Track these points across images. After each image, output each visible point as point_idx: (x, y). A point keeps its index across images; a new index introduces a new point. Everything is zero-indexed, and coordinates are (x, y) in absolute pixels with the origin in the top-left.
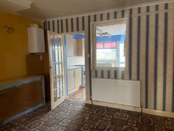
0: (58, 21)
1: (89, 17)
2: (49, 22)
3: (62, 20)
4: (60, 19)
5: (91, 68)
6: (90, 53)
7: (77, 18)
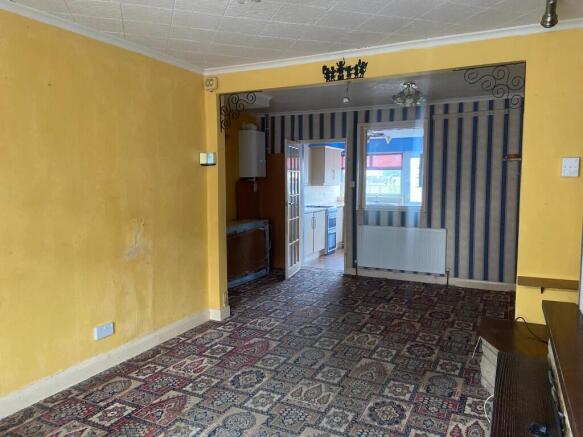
0: (293, 117)
1: (356, 114)
2: (273, 118)
3: (300, 117)
4: (297, 114)
5: (357, 208)
6: (354, 179)
7: (333, 115)
